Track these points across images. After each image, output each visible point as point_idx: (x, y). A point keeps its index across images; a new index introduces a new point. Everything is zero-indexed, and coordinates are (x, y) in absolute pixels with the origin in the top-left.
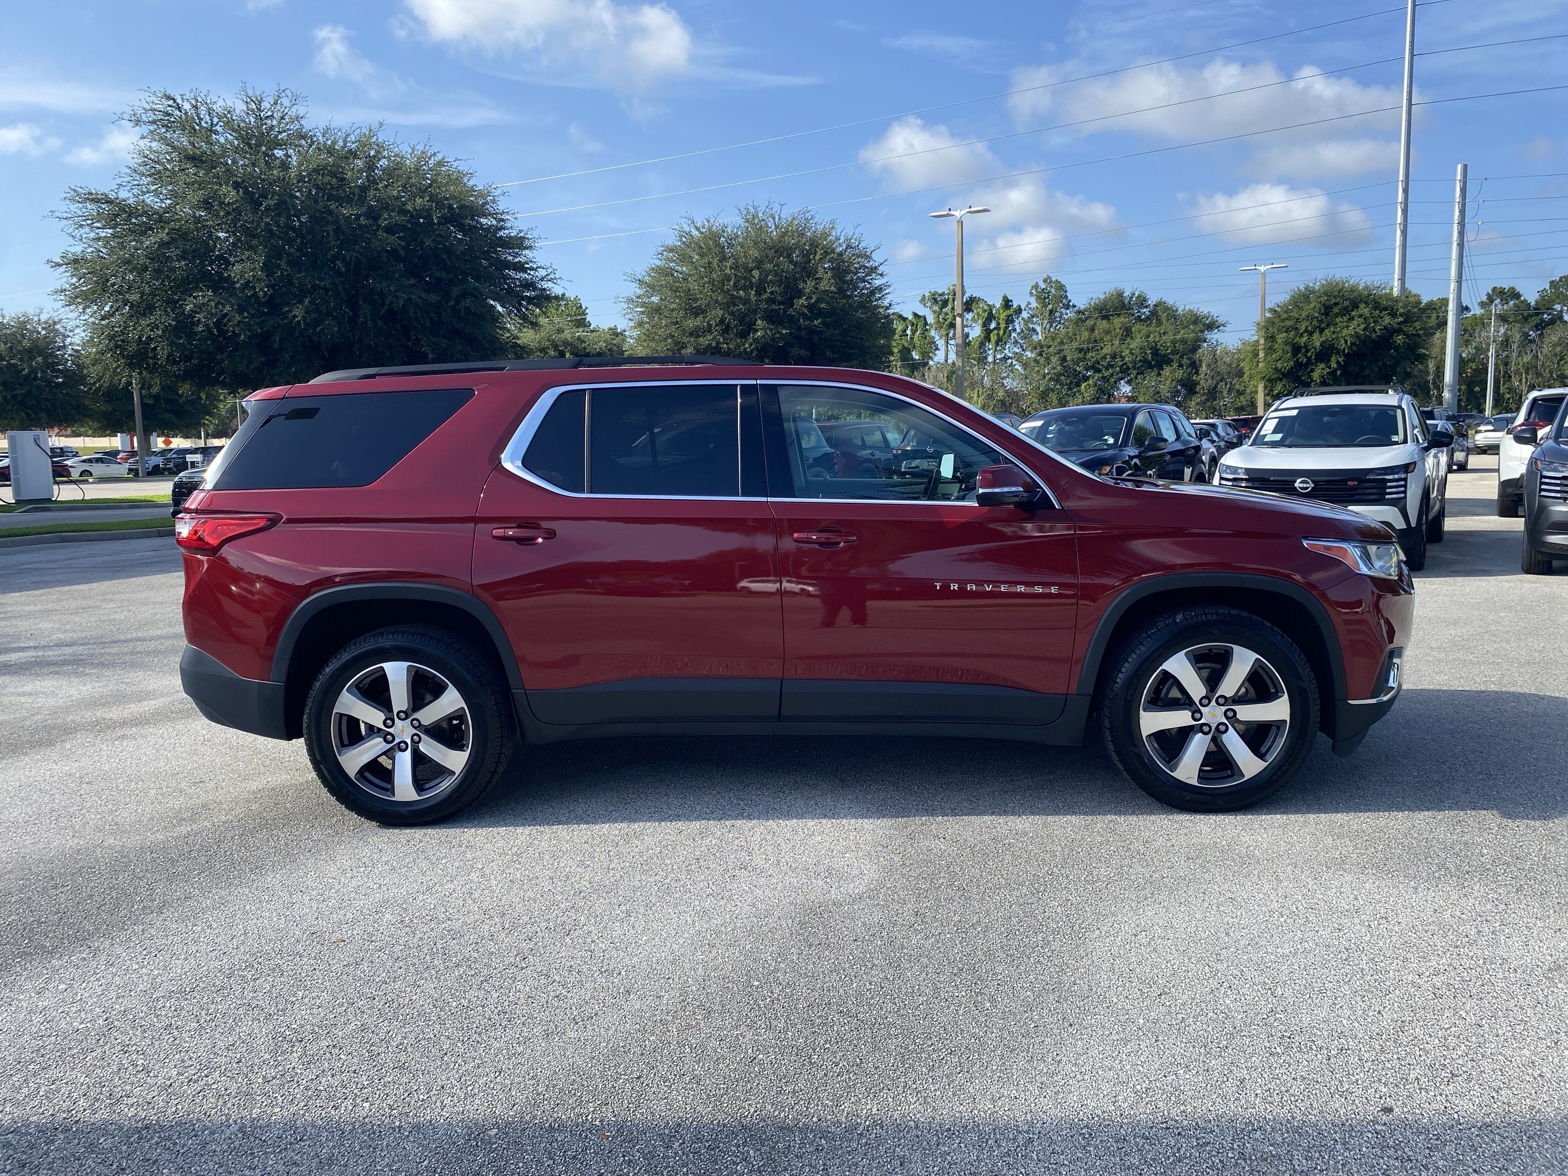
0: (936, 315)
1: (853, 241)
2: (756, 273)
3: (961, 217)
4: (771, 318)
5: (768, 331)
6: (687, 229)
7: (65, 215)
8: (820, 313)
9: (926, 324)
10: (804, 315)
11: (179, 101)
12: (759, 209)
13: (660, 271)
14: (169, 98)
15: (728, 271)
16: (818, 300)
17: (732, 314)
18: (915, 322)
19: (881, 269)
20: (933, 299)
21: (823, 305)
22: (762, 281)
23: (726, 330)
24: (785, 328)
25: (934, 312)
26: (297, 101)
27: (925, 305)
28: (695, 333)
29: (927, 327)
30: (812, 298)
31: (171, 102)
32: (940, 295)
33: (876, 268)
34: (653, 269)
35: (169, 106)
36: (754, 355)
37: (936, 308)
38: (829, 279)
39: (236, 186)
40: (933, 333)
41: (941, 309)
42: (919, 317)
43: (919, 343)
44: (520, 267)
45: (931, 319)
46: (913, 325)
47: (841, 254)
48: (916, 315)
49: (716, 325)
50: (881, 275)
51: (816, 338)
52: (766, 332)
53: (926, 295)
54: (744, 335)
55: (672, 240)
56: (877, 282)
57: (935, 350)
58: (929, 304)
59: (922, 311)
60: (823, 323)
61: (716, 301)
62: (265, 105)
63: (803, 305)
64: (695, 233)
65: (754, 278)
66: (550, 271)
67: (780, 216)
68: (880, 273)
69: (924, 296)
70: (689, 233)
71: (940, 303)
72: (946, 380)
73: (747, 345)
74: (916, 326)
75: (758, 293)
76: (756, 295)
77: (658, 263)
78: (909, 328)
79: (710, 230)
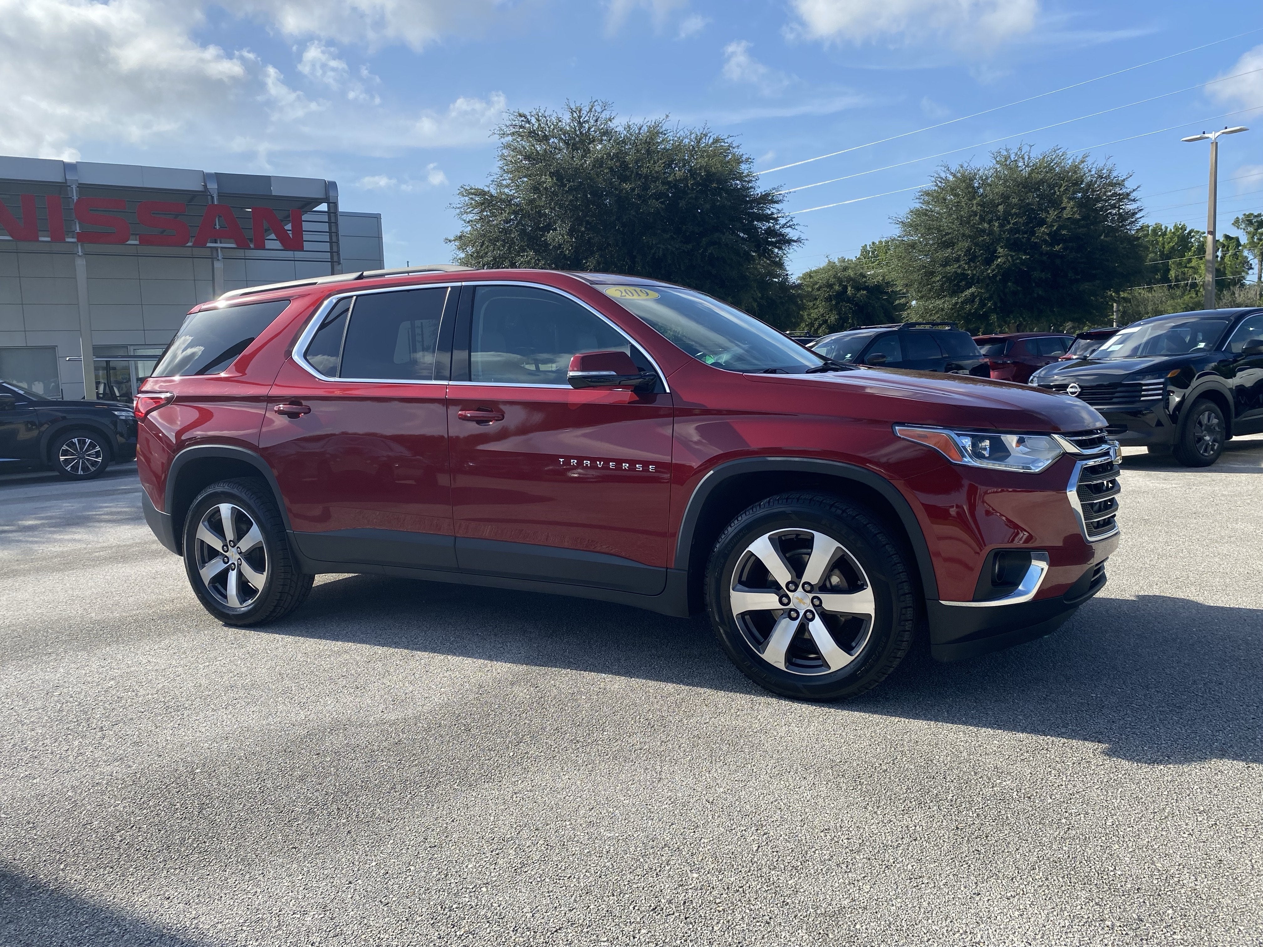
0: (1251, 236)
1: (1104, 171)
2: (1001, 208)
3: (1215, 139)
4: (1014, 246)
5: (1009, 257)
6: (943, 175)
7: (458, 206)
8: (1063, 240)
9: (1239, 244)
10: (1045, 241)
11: (529, 117)
12: (1011, 152)
13: (918, 213)
14: (520, 116)
15: (975, 208)
16: (1060, 228)
17: (976, 244)
18: (1226, 244)
19: (1133, 196)
20: (1248, 220)
21: (1064, 232)
22: (1007, 213)
23: (973, 258)
24: (1026, 254)
25: (1248, 233)
26: (606, 107)
27: (1238, 228)
28: (946, 263)
29: (1240, 248)
30: (1054, 226)
31: (523, 118)
32: (1256, 216)
33: (1128, 194)
34: (912, 212)
35: (522, 121)
36: (998, 279)
37: (1251, 229)
38: (1072, 208)
39: (552, 175)
40: (1246, 253)
41: (1257, 230)
42: (1231, 238)
43: (1229, 263)
44: (768, 218)
45: (1244, 240)
46: (1224, 246)
47: (1090, 184)
48: (1227, 237)
49: (964, 255)
50: (1134, 200)
51: (1058, 261)
52: (1007, 259)
53: (1240, 218)
54: (988, 262)
55: (929, 185)
56: (1131, 207)
57: (1249, 269)
58: (1243, 226)
59: (1234, 233)
60: (1065, 249)
61: (964, 235)
62: (584, 112)
63: (1044, 232)
64: (951, 178)
65: (999, 212)
66: (788, 219)
67: (1029, 156)
68: (1133, 198)
69: (1237, 218)
70: (946, 179)
71: (1256, 224)
72: (1258, 297)
73: (989, 271)
74: (1227, 248)
75: (1001, 226)
76: (999, 227)
77: (918, 206)
78: (1220, 249)
79: (963, 176)
